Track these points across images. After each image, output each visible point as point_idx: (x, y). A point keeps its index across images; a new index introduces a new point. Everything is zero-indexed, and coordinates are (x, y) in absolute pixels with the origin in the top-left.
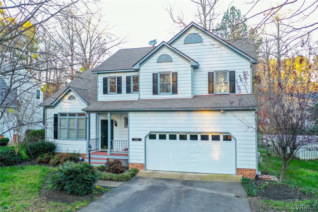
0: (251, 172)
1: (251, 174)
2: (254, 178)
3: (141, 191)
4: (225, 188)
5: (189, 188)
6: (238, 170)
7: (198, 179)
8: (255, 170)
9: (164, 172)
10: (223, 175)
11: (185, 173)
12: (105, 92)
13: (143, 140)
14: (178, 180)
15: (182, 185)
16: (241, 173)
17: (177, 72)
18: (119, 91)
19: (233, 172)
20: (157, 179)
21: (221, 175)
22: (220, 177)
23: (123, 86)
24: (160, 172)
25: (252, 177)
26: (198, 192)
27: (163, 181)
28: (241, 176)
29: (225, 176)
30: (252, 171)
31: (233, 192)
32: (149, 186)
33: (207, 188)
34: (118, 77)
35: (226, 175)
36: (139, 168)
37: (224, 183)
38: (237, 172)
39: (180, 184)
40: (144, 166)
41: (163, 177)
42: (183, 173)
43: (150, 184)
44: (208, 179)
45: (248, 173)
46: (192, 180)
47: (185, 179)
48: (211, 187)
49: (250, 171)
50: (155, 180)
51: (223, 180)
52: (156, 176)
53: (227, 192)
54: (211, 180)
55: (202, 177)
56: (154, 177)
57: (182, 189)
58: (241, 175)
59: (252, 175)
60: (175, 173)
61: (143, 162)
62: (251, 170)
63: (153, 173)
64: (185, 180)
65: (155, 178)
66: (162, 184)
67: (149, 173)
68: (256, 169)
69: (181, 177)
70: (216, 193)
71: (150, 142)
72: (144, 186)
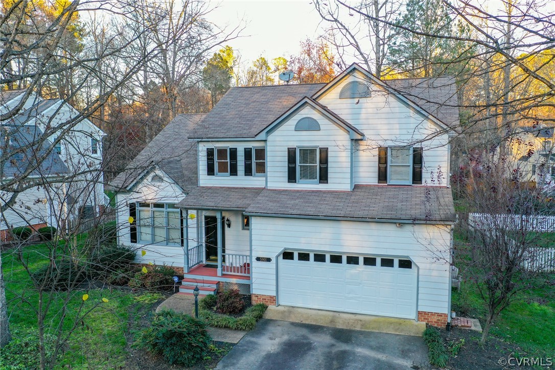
0: (440, 318)
1: (439, 320)
2: (444, 327)
3: (273, 354)
4: (398, 348)
5: (344, 347)
6: (419, 313)
7: (358, 328)
8: (446, 315)
9: (306, 310)
10: (396, 320)
11: (338, 314)
12: (211, 171)
13: (274, 260)
14: (328, 328)
15: (333, 341)
16: (424, 319)
17: (328, 148)
18: (234, 172)
19: (413, 316)
20: (295, 326)
21: (393, 320)
22: (391, 323)
23: (239, 164)
24: (300, 310)
25: (441, 325)
26: (356, 356)
27: (304, 332)
28: (425, 323)
29: (400, 323)
30: (442, 316)
31: (409, 357)
32: (284, 343)
33: (371, 348)
34: (230, 149)
35: (401, 321)
36: (268, 302)
37: (398, 337)
38: (418, 316)
39: (330, 338)
40: (275, 300)
41: (304, 322)
42: (335, 314)
43: (285, 338)
44: (372, 328)
45: (435, 319)
46: (348, 328)
47: (337, 327)
48: (378, 345)
49: (438, 315)
50: (294, 329)
51: (396, 330)
52: (293, 319)
53: (401, 358)
54: (378, 329)
55: (364, 322)
56: (291, 320)
57: (334, 350)
58: (424, 321)
59: (441, 323)
60: (323, 312)
61: (274, 294)
62: (440, 315)
63: (290, 312)
64: (338, 329)
65: (293, 324)
66: (304, 337)
67: (283, 312)
68: (447, 313)
69: (332, 321)
70: (384, 358)
71: (284, 263)
72: (277, 341)
